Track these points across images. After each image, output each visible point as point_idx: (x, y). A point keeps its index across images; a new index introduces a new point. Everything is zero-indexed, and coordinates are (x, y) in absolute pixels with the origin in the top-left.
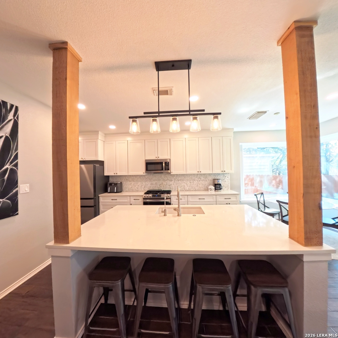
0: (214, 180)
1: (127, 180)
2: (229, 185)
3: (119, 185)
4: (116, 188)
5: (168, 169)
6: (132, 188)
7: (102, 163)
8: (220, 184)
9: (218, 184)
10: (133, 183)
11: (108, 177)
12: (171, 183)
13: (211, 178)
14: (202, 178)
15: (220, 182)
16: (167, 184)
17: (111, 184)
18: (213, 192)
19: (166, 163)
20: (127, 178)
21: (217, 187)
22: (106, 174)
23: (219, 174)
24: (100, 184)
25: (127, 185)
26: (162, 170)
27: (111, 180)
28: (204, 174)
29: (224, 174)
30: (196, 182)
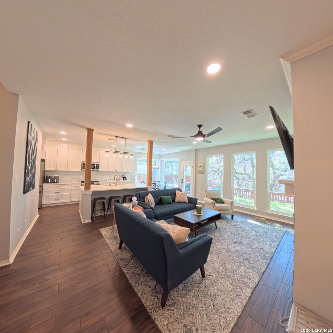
0: (123, 175)
1: (62, 174)
2: (130, 178)
4: (56, 179)
5: (98, 168)
6: (67, 180)
8: (126, 177)
9: (125, 177)
10: (68, 176)
13: (121, 174)
14: (117, 174)
15: (126, 176)
16: (94, 178)
18: (122, 181)
19: (96, 164)
20: (62, 173)
21: (124, 178)
22: (47, 169)
23: (125, 172)
26: (94, 168)
28: (118, 172)
29: (128, 172)
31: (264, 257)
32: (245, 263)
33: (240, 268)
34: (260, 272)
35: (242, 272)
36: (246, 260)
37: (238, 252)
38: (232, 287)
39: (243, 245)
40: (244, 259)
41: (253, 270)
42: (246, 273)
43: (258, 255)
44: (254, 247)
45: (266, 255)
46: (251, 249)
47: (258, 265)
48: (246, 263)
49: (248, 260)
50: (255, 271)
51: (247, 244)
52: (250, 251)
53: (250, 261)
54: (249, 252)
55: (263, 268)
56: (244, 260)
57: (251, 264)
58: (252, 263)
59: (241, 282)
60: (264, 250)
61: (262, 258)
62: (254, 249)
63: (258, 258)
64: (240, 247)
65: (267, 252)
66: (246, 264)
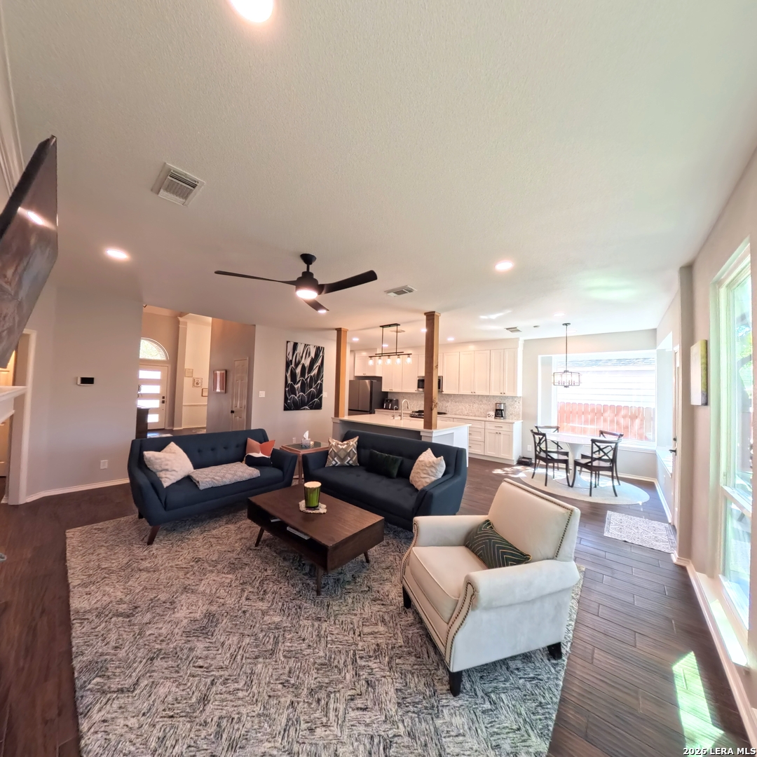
0: (497, 404)
2: (521, 413)
3: (394, 402)
7: (379, 379)
8: (503, 410)
9: (500, 410)
10: (407, 400)
11: (386, 393)
12: (448, 404)
13: (492, 401)
14: (484, 401)
15: (503, 407)
17: (387, 401)
18: (492, 419)
21: (499, 413)
22: (384, 389)
24: (376, 399)
25: (403, 402)
27: (390, 397)
30: (476, 405)
31: (100, 665)
32: (125, 606)
33: (122, 590)
34: (80, 619)
35: (112, 590)
36: (131, 612)
37: (168, 605)
38: (103, 567)
39: (187, 634)
40: (139, 609)
41: (97, 608)
42: (104, 595)
43: (122, 654)
44: (157, 663)
45: (98, 680)
46: (158, 646)
47: (96, 628)
48: (123, 608)
49: (128, 616)
50: (89, 611)
51: (191, 649)
52: (152, 638)
53: (120, 619)
54: (148, 633)
55: (78, 632)
56: (136, 608)
57: (114, 615)
58: (113, 619)
59: (99, 580)
60: (121, 691)
61: (102, 654)
62: (152, 659)
63: (113, 644)
64: (185, 621)
65: (104, 692)
66: (120, 606)
